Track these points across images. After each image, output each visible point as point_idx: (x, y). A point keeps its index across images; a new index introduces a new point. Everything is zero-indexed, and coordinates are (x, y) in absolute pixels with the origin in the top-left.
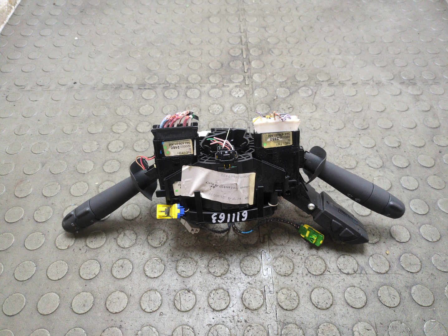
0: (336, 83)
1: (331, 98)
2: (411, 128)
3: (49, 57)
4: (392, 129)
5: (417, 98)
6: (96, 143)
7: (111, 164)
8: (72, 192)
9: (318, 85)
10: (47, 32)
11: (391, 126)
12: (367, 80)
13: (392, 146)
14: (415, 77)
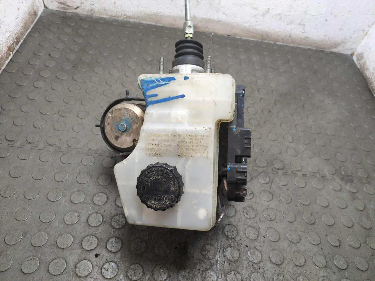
0: (289, 172)
1: (285, 188)
2: (349, 227)
3: (40, 112)
4: (334, 226)
5: (353, 195)
6: (77, 214)
7: (89, 241)
8: (50, 270)
9: (274, 172)
10: (40, 84)
11: (333, 223)
12: (314, 173)
13: (334, 245)
14: (352, 173)
